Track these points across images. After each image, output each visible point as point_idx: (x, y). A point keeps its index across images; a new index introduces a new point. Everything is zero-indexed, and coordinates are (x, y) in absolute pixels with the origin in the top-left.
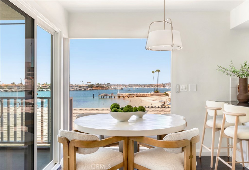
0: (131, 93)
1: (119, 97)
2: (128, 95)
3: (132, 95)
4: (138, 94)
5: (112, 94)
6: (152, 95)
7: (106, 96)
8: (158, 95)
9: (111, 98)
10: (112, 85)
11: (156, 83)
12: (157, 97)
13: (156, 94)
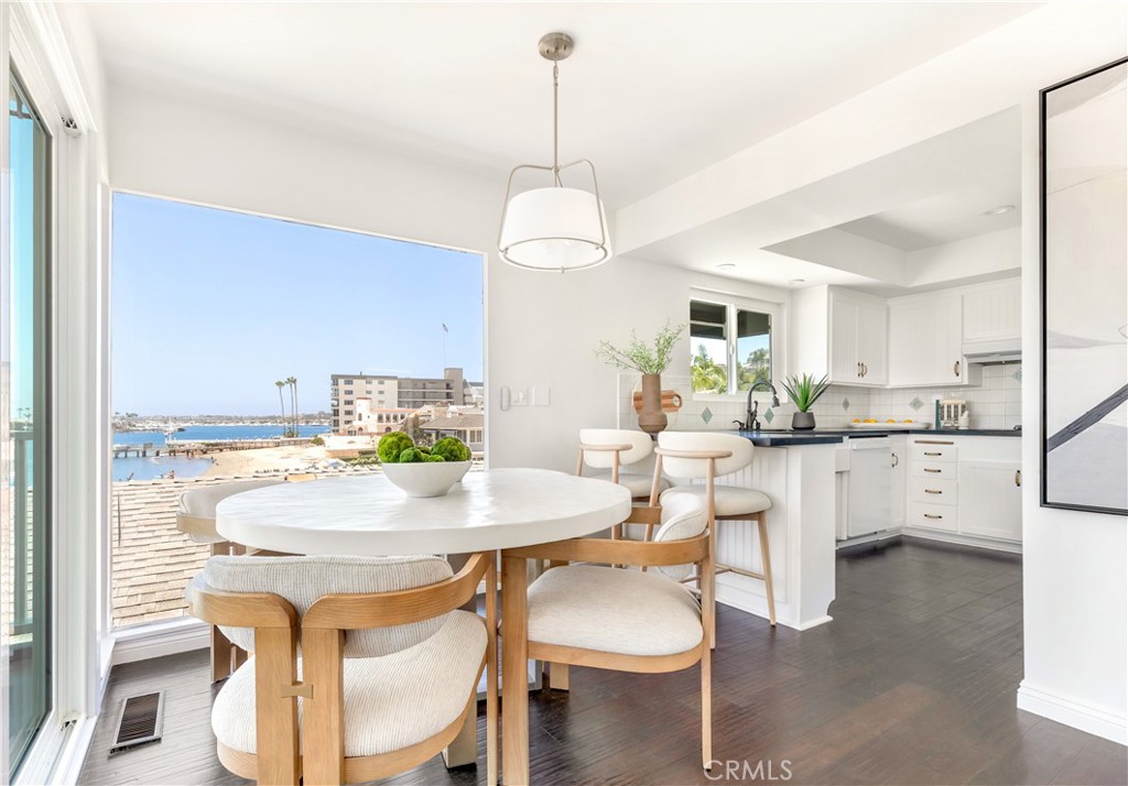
0: (212, 442)
1: (174, 452)
2: (203, 447)
3: (216, 445)
4: (236, 443)
5: (148, 446)
6: (278, 445)
7: (126, 450)
8: (295, 443)
9: (144, 455)
10: (143, 420)
11: (288, 414)
12: (292, 449)
13: (289, 442)
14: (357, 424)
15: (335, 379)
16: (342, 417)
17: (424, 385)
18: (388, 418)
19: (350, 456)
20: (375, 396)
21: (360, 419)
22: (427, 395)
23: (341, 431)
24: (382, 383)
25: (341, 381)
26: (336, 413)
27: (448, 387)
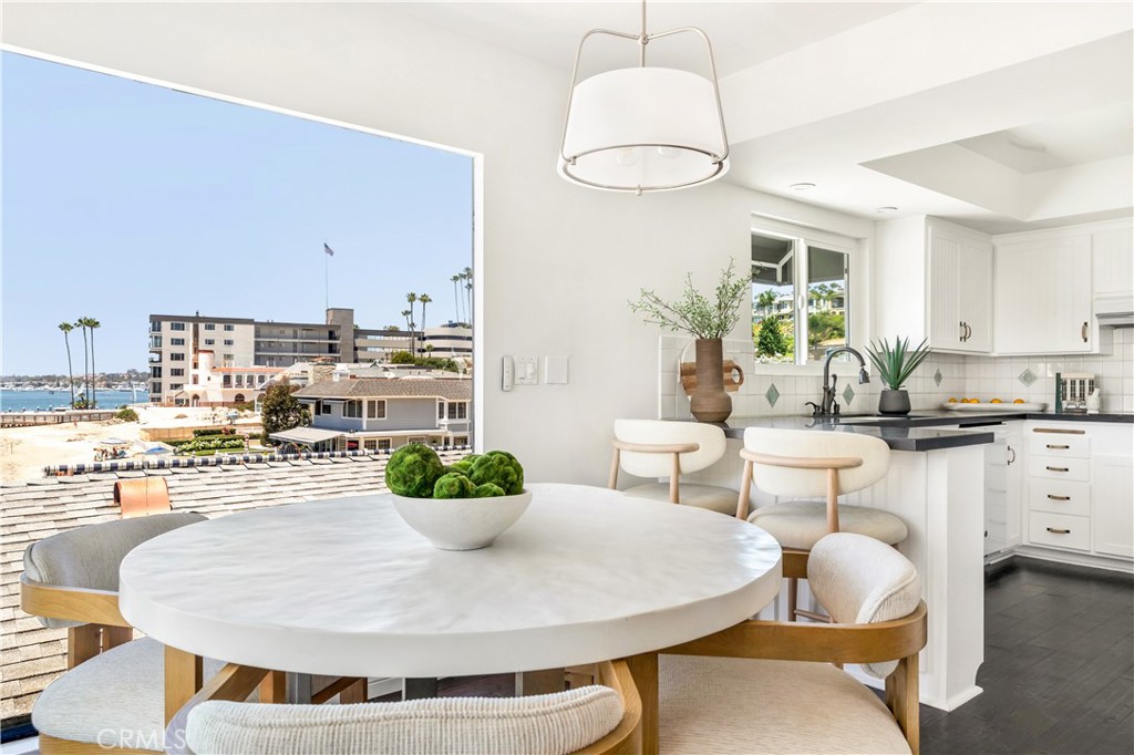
6: (61, 420)
8: (90, 418)
11: (79, 372)
12: (84, 426)
13: (81, 415)
14: (190, 389)
15: (156, 321)
16: (167, 379)
17: (295, 332)
18: (239, 379)
19: (180, 437)
20: (219, 347)
21: (195, 381)
22: (299, 347)
23: (164, 400)
24: (229, 328)
25: (166, 325)
26: (157, 372)
27: (332, 336)
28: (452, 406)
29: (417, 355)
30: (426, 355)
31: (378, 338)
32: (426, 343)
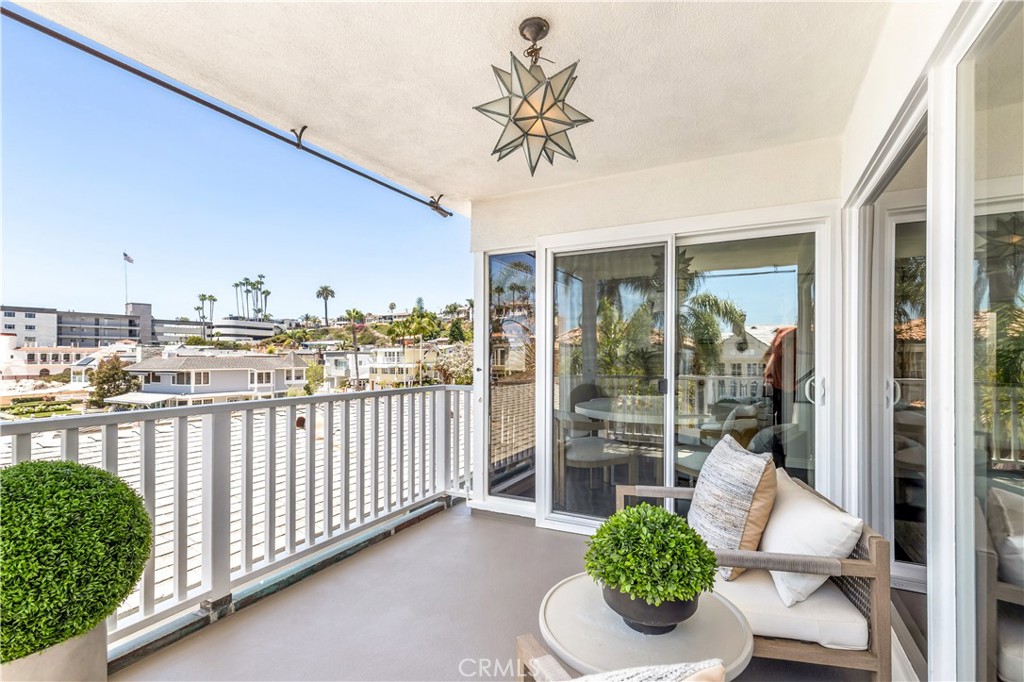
17: (97, 320)
18: (44, 357)
20: (20, 331)
24: (30, 316)
28: (260, 376)
29: (208, 339)
30: (215, 339)
31: (173, 326)
32: (215, 331)
